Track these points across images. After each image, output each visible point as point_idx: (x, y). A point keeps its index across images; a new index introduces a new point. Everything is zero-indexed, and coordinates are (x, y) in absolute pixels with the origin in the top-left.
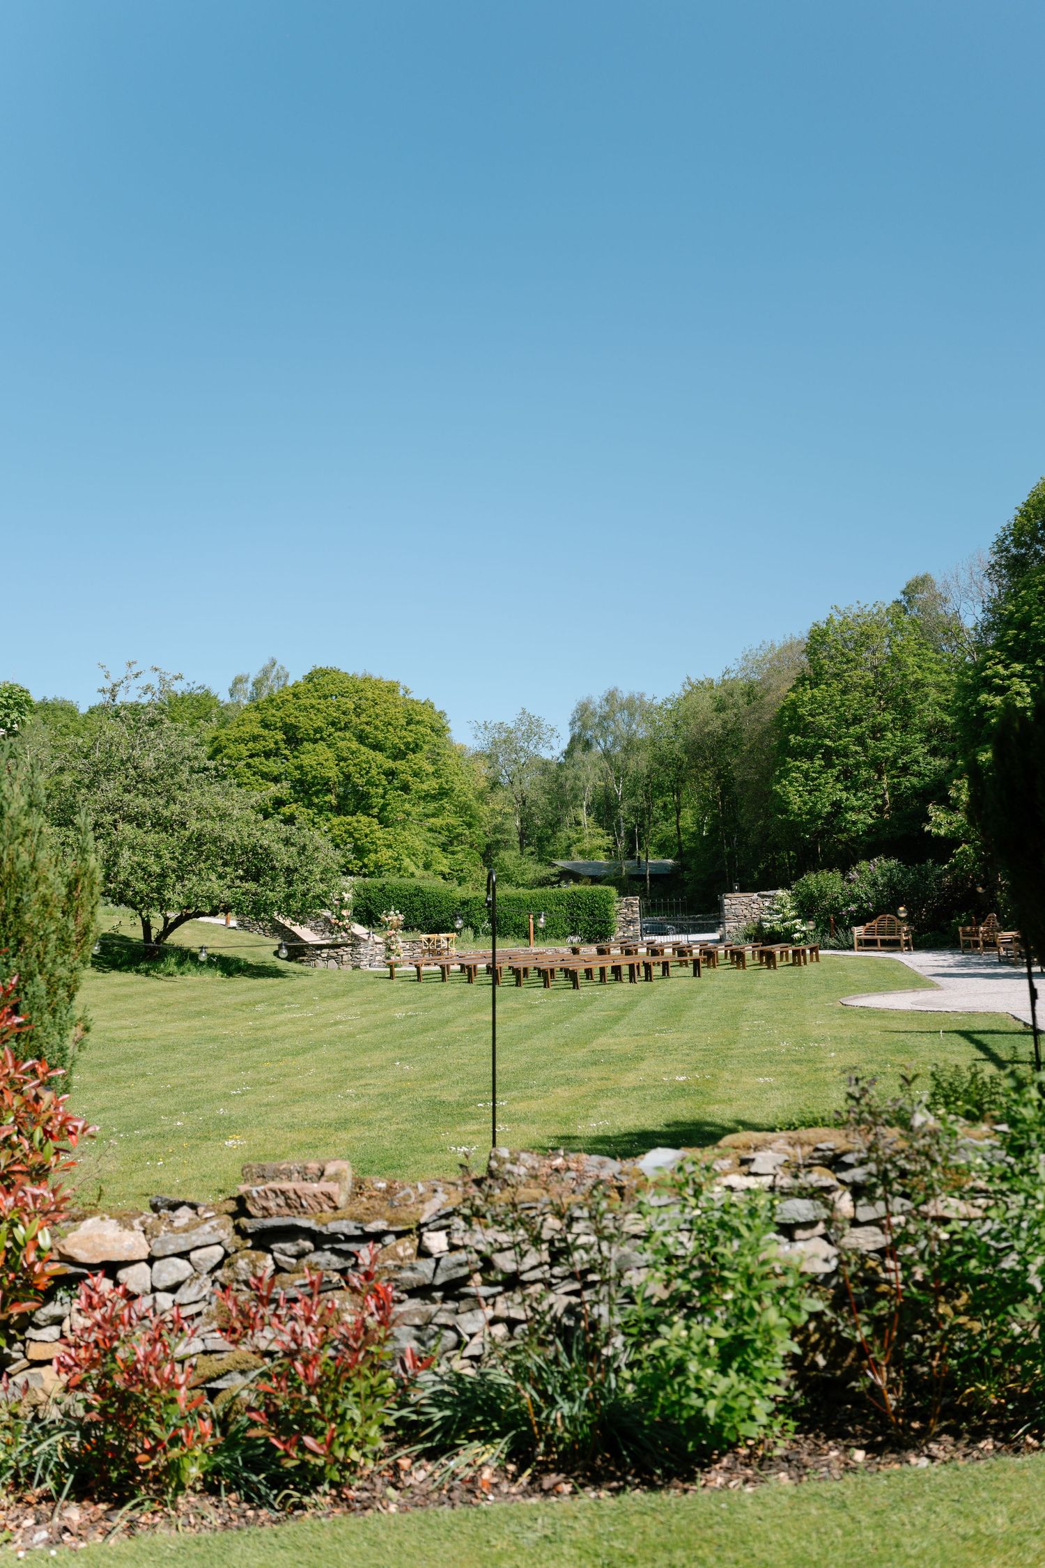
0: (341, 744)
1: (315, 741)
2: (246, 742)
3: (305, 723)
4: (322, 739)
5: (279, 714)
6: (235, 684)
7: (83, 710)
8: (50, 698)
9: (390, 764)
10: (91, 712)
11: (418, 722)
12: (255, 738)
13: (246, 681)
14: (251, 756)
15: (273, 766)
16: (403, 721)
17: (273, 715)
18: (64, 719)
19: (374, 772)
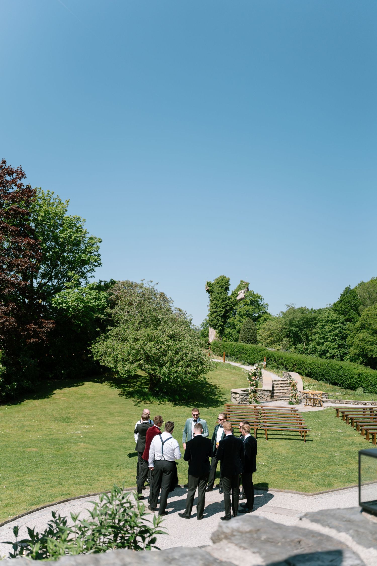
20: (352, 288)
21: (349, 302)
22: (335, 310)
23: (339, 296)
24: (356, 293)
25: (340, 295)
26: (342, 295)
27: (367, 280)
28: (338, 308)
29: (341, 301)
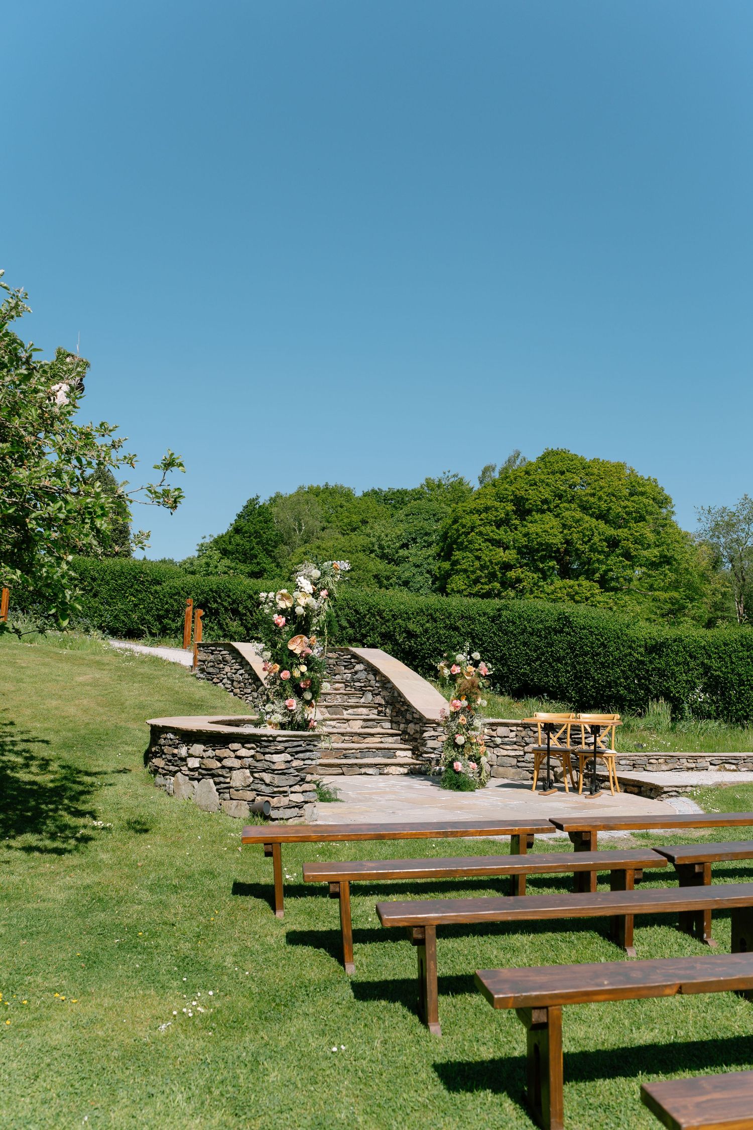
0: (567, 514)
1: (543, 512)
2: (479, 512)
3: (534, 496)
4: (549, 510)
5: (512, 488)
6: (484, 473)
7: (359, 494)
8: (332, 484)
9: (611, 532)
10: (366, 495)
11: (642, 494)
12: (487, 509)
13: (494, 470)
14: (484, 525)
15: (501, 534)
16: (626, 492)
17: (506, 490)
18: (342, 501)
19: (596, 539)
20: (261, 501)
21: (257, 534)
22: (225, 553)
23: (232, 519)
24: (271, 514)
25: (236, 518)
26: (239, 516)
27: (288, 490)
28: (230, 548)
29: (237, 530)
